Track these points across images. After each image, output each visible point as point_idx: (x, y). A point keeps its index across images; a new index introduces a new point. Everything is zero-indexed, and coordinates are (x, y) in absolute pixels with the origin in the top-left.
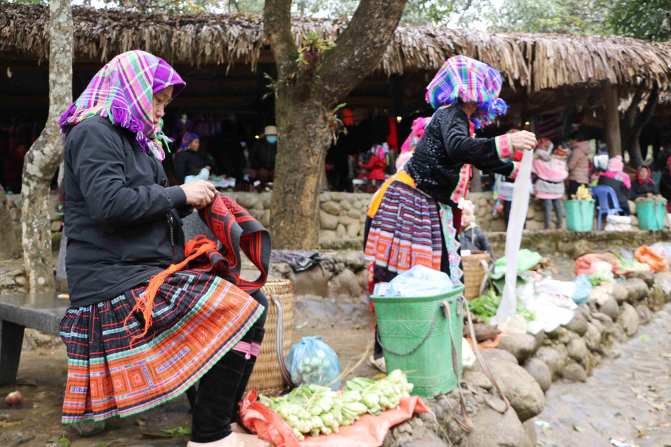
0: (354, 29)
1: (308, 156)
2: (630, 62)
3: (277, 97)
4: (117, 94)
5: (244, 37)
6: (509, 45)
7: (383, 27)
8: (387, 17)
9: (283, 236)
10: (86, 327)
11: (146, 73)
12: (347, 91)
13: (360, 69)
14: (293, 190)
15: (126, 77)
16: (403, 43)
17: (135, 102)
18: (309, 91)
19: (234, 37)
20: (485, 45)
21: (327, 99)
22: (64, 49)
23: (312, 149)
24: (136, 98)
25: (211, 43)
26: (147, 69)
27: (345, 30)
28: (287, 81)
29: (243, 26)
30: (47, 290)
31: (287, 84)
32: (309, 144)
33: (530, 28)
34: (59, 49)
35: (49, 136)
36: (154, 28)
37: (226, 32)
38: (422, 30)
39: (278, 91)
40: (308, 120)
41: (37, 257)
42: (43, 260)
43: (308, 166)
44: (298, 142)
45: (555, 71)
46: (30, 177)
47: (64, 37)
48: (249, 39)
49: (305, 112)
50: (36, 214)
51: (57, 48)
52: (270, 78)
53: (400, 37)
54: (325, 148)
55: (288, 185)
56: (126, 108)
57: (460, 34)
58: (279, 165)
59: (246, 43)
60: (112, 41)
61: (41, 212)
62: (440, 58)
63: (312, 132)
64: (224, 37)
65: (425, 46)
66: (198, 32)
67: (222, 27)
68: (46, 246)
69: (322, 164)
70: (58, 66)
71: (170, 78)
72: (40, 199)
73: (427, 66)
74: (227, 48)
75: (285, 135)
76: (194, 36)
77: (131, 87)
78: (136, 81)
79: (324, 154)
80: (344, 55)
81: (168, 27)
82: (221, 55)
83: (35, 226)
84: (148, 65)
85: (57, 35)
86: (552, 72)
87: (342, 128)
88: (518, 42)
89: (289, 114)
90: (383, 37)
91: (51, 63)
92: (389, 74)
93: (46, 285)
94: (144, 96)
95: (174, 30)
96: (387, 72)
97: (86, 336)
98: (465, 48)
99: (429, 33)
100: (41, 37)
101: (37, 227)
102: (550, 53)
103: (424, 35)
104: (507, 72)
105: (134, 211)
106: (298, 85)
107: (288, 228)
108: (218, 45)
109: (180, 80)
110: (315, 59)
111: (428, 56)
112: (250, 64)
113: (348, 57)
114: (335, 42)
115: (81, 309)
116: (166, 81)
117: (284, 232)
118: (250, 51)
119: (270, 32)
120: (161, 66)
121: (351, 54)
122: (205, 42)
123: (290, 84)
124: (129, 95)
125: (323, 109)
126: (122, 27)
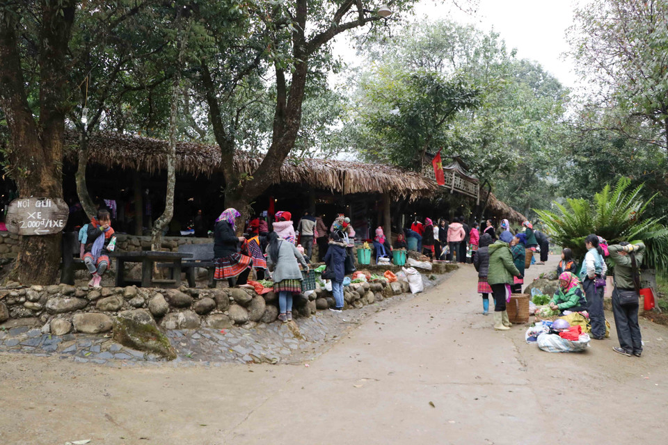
2: (389, 184)
5: (205, 163)
6: (332, 172)
8: (275, 167)
12: (257, 196)
16: (281, 170)
19: (200, 163)
20: (320, 171)
21: (248, 199)
25: (189, 165)
28: (231, 191)
37: (196, 159)
39: (227, 194)
45: (354, 186)
46: (157, 229)
48: (207, 164)
52: (223, 188)
57: (308, 166)
59: (206, 166)
62: (298, 178)
64: (195, 162)
65: (291, 171)
67: (194, 156)
73: (292, 181)
74: (197, 168)
82: (194, 171)
86: (352, 186)
88: (337, 171)
92: (274, 185)
98: (310, 173)
99: (293, 165)
102: (352, 176)
103: (291, 166)
104: (330, 186)
106: (236, 193)
108: (193, 166)
111: (292, 176)
113: (258, 183)
118: (208, 170)
121: (259, 181)
125: (246, 203)
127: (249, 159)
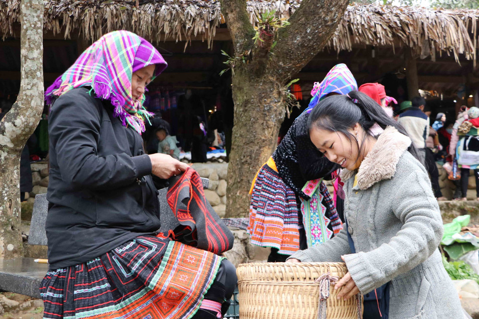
0: (307, 8)
1: (264, 129)
3: (233, 73)
4: (100, 70)
5: (201, 16)
6: (454, 21)
7: (334, 6)
9: (239, 205)
10: (61, 287)
11: (127, 52)
12: (300, 67)
13: (313, 46)
14: (249, 161)
15: (109, 55)
16: (352, 21)
17: (116, 79)
18: (264, 68)
19: (191, 16)
20: (430, 21)
21: (281, 74)
22: (35, 26)
23: (266, 122)
24: (116, 75)
25: (169, 21)
26: (129, 48)
27: (298, 10)
28: (243, 57)
29: (199, 6)
30: (16, 256)
31: (244, 61)
32: (265, 117)
33: (473, 4)
34: (31, 26)
35: (20, 108)
36: (115, 7)
37: (184, 11)
38: (370, 9)
39: (235, 67)
40: (263, 95)
41: (7, 225)
42: (12, 227)
43: (263, 138)
44: (254, 116)
47: (35, 15)
48: (205, 18)
49: (260, 87)
50: (6, 183)
51: (28, 25)
52: (227, 55)
53: (349, 15)
54: (279, 121)
55: (244, 157)
56: (108, 83)
57: (406, 11)
58: (236, 137)
59: (203, 21)
60: (75, 19)
61: (11, 180)
62: (388, 35)
63: (267, 106)
64: (182, 16)
65: (372, 24)
66: (157, 11)
67: (179, 6)
68: (15, 214)
69: (276, 136)
70: (29, 42)
71: (151, 58)
72: (11, 168)
73: (375, 43)
74: (185, 27)
75: (241, 109)
76: (153, 15)
77: (113, 64)
78: (118, 59)
79: (278, 127)
80: (298, 33)
81: (128, 6)
82: (179, 33)
83: (6, 195)
84: (130, 45)
85: (28, 12)
87: (295, 102)
88: (463, 18)
89: (245, 89)
90: (334, 16)
91: (22, 39)
92: (339, 51)
93: (15, 251)
94: (124, 74)
95: (135, 9)
96: (337, 49)
97: (61, 296)
98: (411, 25)
99: (377, 11)
100: (5, 14)
101: (7, 196)
103: (371, 13)
104: (453, 47)
105: (98, 178)
106: (253, 62)
107: (244, 197)
108: (176, 23)
109: (161, 60)
110: (270, 37)
111: (375, 33)
112: (206, 41)
113: (301, 35)
114: (289, 21)
115: (58, 270)
116: (147, 61)
117: (240, 201)
118: (206, 29)
119: (227, 12)
120: (143, 46)
121: (304, 33)
122: (164, 20)
123: (246, 61)
124: (111, 72)
125: (277, 84)
126: (85, 6)
127: (288, 6)
